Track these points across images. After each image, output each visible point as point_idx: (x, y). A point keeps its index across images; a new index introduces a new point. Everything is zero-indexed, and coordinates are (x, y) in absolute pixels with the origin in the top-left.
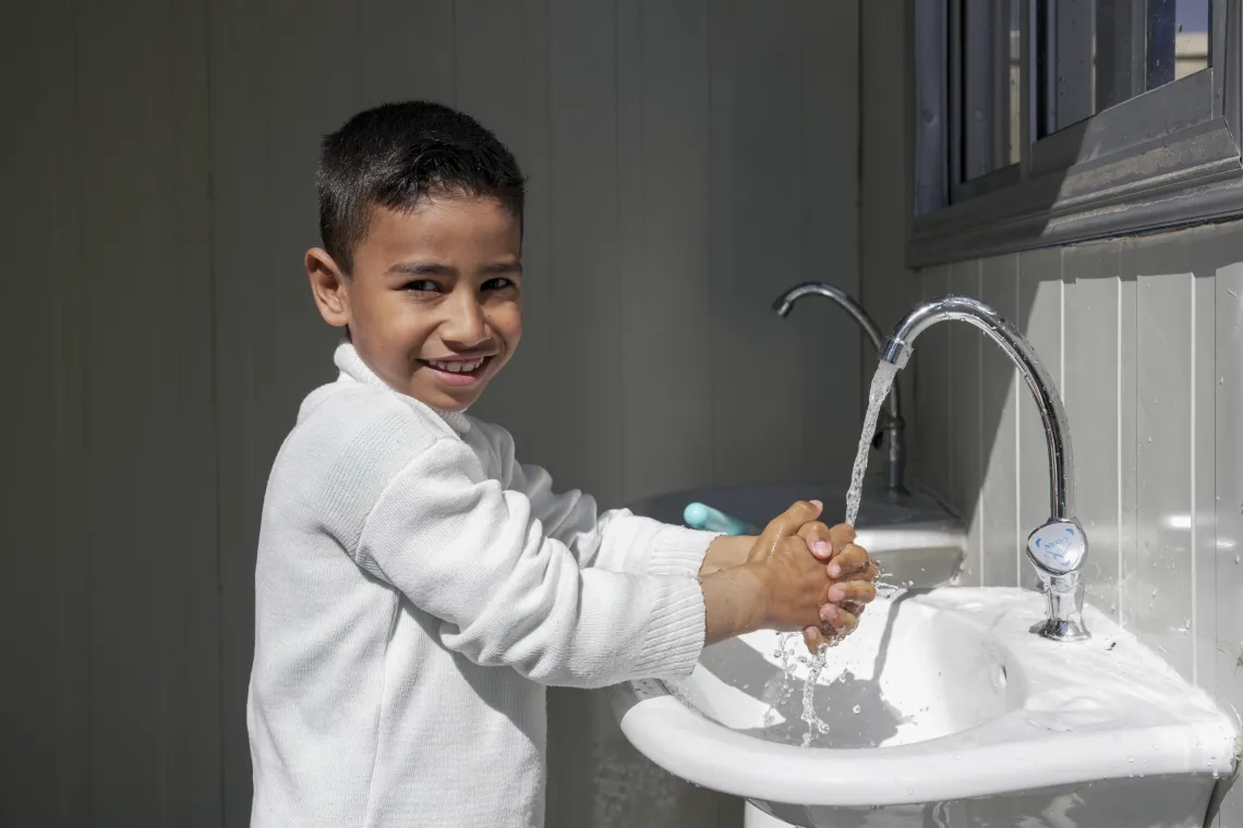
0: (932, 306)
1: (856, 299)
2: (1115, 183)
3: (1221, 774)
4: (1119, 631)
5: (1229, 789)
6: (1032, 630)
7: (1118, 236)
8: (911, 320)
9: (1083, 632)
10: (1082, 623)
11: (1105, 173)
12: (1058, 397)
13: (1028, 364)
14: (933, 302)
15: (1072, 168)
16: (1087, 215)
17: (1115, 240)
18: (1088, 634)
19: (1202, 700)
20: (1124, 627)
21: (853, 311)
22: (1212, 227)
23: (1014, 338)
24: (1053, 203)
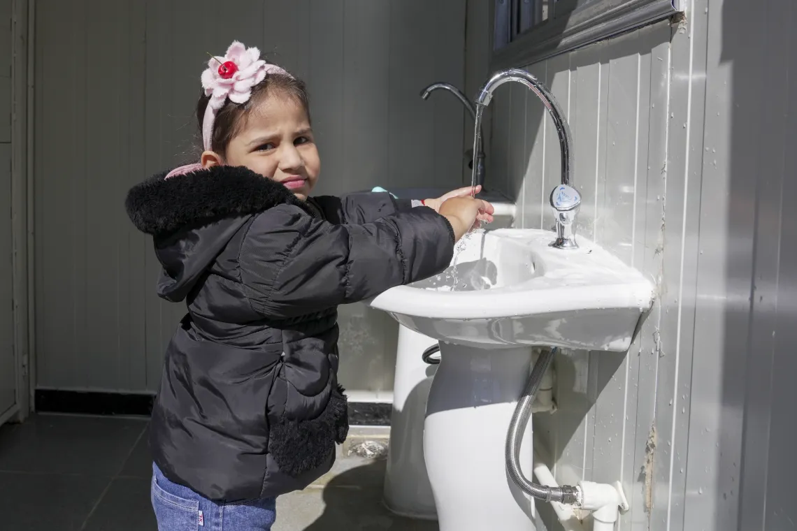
0: (503, 73)
1: (462, 91)
2: (598, 13)
3: (644, 309)
4: (593, 245)
5: (647, 317)
6: (549, 245)
7: (599, 40)
8: (492, 80)
9: (575, 245)
10: (575, 240)
11: (594, 9)
12: (566, 122)
13: (552, 105)
14: (504, 71)
15: (574, 12)
16: (584, 32)
17: (598, 42)
18: (578, 246)
19: (635, 273)
20: (597, 243)
21: (461, 97)
22: (650, 26)
23: (545, 92)
24: (563, 30)
